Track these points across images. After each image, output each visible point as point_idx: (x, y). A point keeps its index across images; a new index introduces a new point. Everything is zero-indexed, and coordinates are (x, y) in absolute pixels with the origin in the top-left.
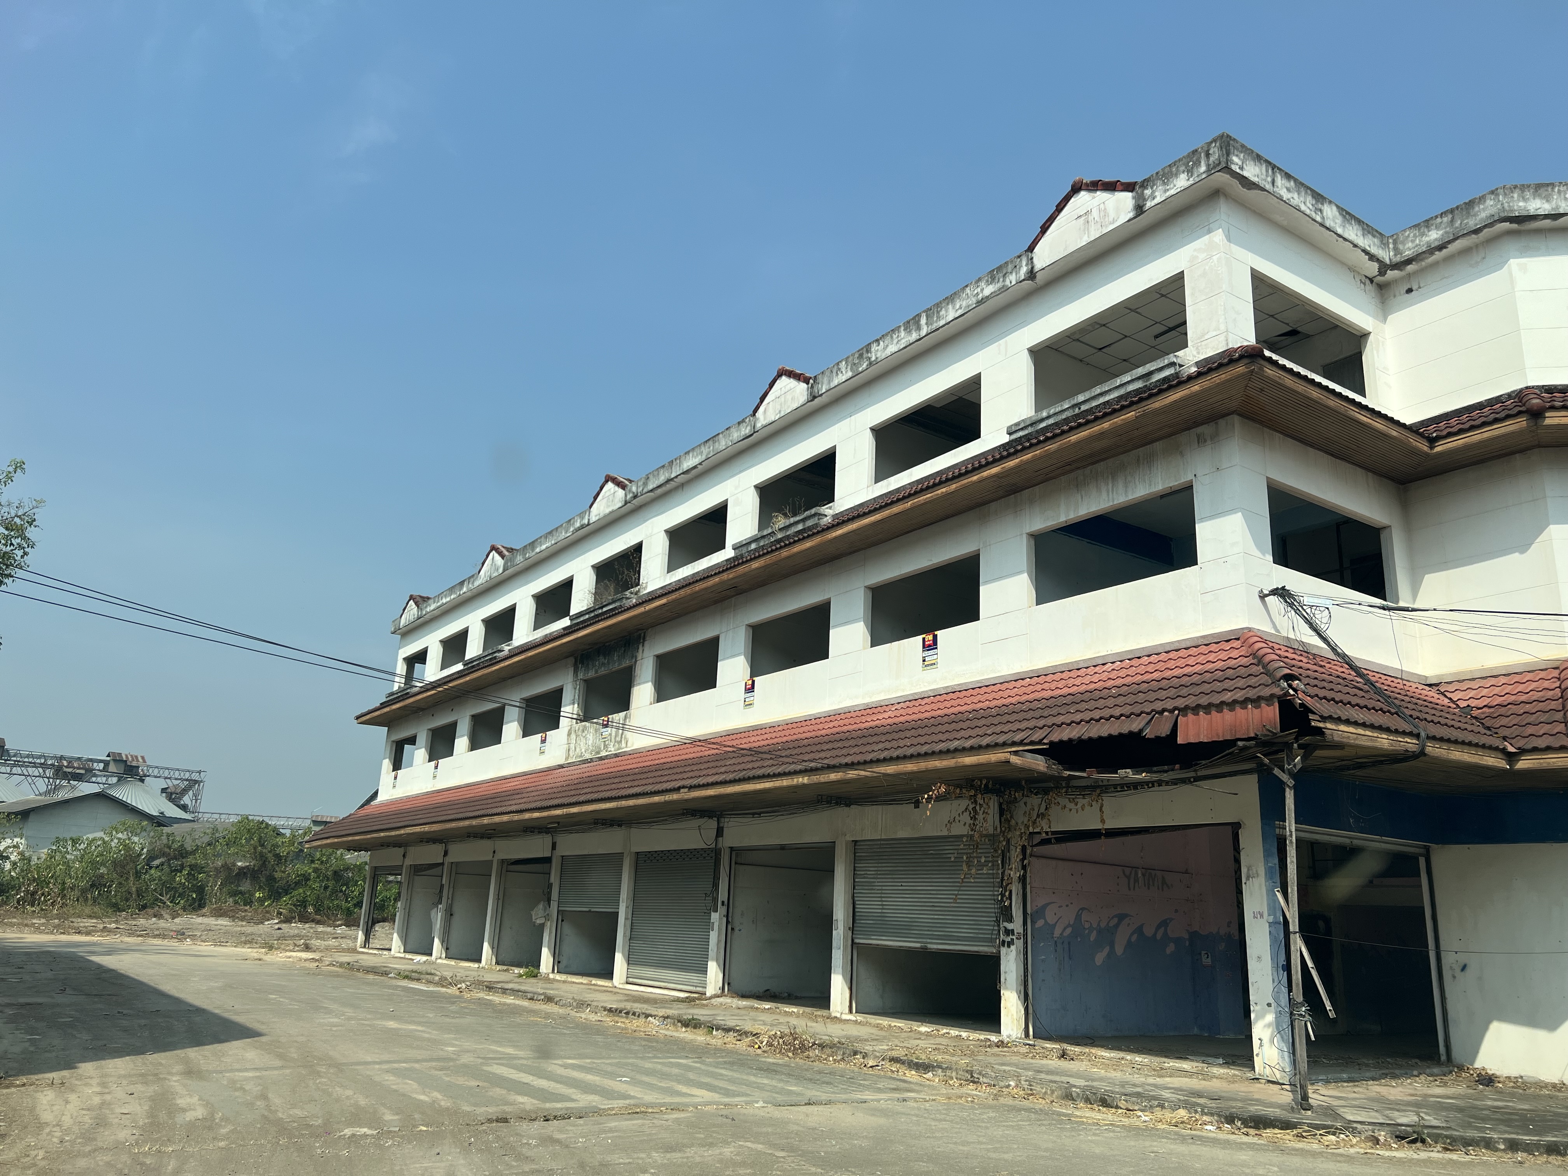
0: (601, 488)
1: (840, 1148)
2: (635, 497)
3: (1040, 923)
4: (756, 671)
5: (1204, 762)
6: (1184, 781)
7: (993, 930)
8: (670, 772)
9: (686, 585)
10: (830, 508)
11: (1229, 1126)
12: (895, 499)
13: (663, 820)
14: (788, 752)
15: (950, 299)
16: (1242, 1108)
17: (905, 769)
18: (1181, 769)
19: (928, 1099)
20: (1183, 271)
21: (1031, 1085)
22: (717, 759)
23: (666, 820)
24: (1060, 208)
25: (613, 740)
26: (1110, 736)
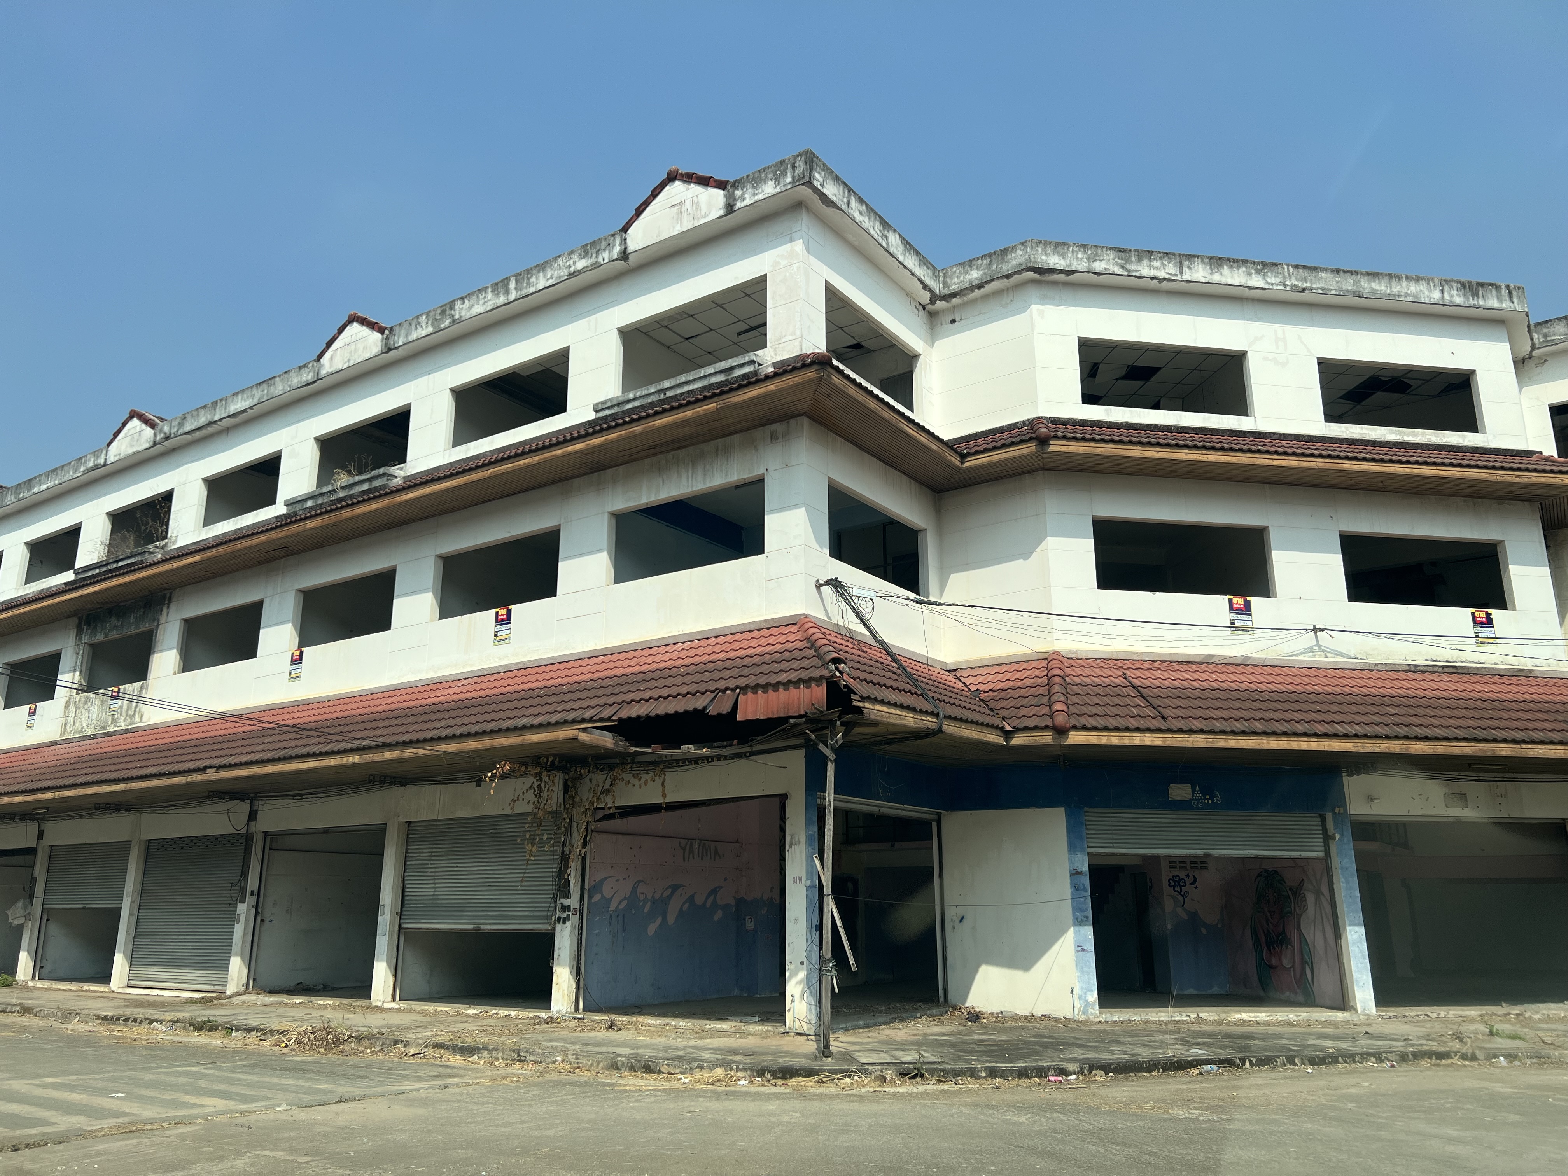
0: (124, 424)
1: (372, 1145)
2: (167, 438)
3: (597, 898)
4: (307, 638)
5: (759, 738)
6: (740, 756)
7: (549, 907)
8: (195, 750)
9: (226, 542)
10: (401, 469)
11: (760, 1079)
12: (474, 466)
13: (182, 804)
14: (339, 729)
15: (542, 267)
16: (772, 1061)
17: (468, 747)
18: (738, 745)
19: (471, 1083)
20: (766, 274)
21: (577, 1059)
22: (253, 736)
23: (187, 803)
24: (655, 193)
25: (124, 714)
26: (676, 713)
